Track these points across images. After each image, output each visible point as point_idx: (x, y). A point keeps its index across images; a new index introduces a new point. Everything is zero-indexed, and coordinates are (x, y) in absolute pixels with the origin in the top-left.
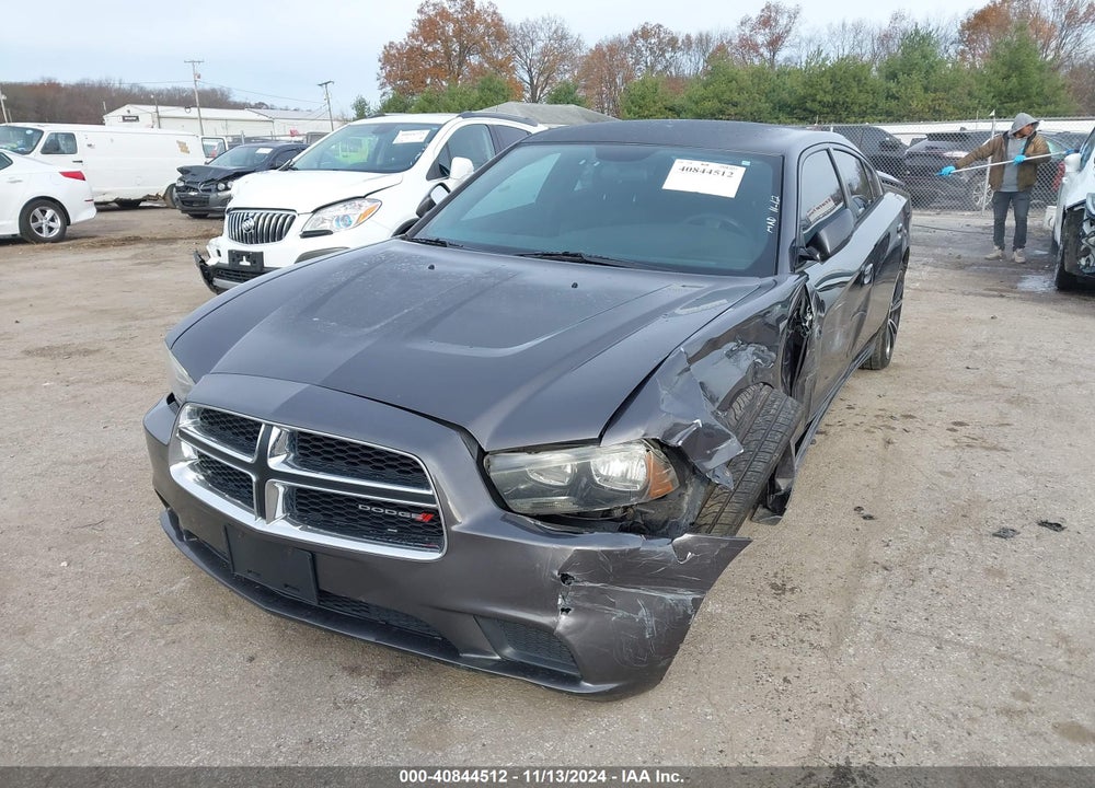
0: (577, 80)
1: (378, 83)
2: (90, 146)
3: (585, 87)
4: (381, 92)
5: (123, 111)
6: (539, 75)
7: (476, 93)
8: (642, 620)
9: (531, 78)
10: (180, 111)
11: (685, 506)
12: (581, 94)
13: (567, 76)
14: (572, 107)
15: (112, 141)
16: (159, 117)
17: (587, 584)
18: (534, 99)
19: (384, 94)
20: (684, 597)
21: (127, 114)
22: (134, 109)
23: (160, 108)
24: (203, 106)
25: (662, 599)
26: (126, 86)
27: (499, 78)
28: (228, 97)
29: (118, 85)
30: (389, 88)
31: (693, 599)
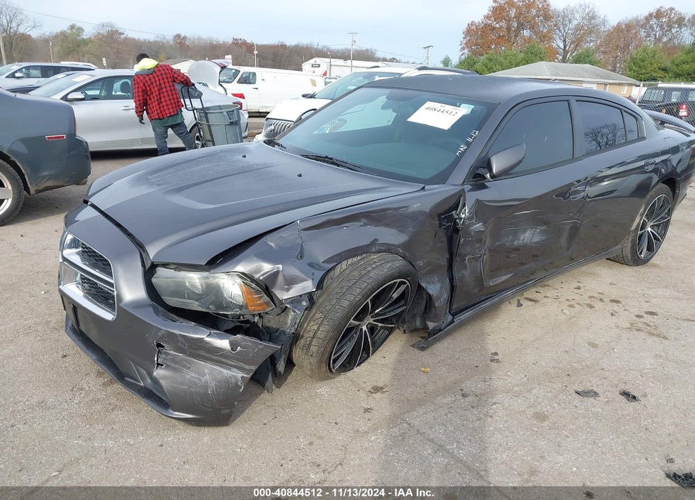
0: (598, 48)
1: (460, 47)
2: (263, 80)
3: (604, 53)
4: (461, 53)
5: (312, 61)
6: (571, 43)
7: (522, 55)
8: (206, 382)
9: (565, 47)
10: (341, 62)
11: (289, 322)
12: (598, 57)
13: (592, 44)
14: (587, 66)
15: (275, 78)
16: (331, 66)
17: (172, 352)
18: (564, 61)
19: (463, 55)
20: (235, 374)
21: (314, 63)
22: (318, 60)
23: (332, 60)
24: (354, 59)
25: (221, 372)
26: (320, 47)
27: (541, 46)
28: (374, 54)
29: (316, 46)
30: (466, 51)
31: (242, 377)
